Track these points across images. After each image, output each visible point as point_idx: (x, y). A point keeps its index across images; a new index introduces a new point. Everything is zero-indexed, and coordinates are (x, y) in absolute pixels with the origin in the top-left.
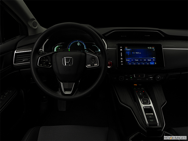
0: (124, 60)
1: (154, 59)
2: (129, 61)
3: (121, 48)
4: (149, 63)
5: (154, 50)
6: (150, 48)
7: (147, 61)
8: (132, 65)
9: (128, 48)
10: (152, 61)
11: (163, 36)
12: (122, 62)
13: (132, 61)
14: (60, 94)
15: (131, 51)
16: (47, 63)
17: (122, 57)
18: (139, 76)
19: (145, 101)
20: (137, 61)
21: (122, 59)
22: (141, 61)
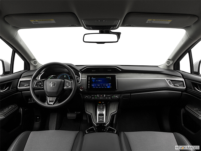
0: (91, 85)
1: (110, 84)
2: (93, 86)
3: (89, 78)
5: (111, 79)
6: (108, 78)
7: (105, 85)
8: (95, 88)
9: (93, 78)
10: (109, 86)
11: (120, 70)
12: (89, 86)
13: (96, 86)
14: (47, 104)
15: (95, 80)
16: (40, 85)
18: (101, 96)
19: (101, 110)
20: (99, 86)
21: (89, 84)
22: (102, 86)
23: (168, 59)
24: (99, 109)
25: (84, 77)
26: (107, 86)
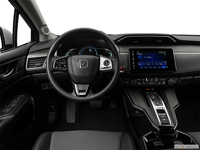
0: (136, 64)
1: (165, 63)
2: (141, 65)
3: (133, 53)
4: (161, 67)
5: (165, 54)
6: (162, 52)
7: (158, 65)
8: (144, 69)
9: (140, 53)
10: (163, 65)
11: (175, 41)
12: (134, 66)
13: (144, 65)
15: (143, 56)
16: (62, 66)
17: (133, 62)
18: (152, 80)
19: (157, 103)
20: (149, 65)
21: (134, 63)
22: (153, 65)
24: (153, 100)
25: (123, 51)
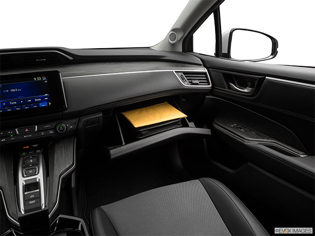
1: (46, 97)
4: (38, 105)
5: (46, 82)
6: (39, 79)
7: (33, 101)
10: (43, 100)
11: (71, 58)
13: (4, 106)
18: (27, 130)
19: (31, 172)
20: (14, 105)
22: (22, 104)
23: (173, 30)
26: (39, 102)
